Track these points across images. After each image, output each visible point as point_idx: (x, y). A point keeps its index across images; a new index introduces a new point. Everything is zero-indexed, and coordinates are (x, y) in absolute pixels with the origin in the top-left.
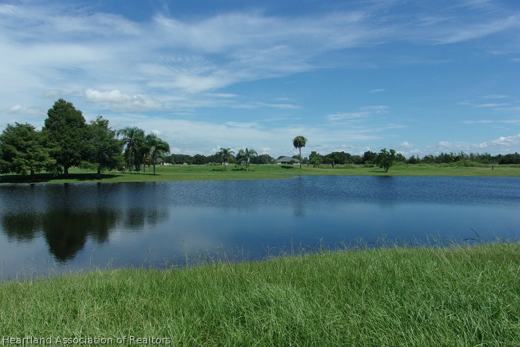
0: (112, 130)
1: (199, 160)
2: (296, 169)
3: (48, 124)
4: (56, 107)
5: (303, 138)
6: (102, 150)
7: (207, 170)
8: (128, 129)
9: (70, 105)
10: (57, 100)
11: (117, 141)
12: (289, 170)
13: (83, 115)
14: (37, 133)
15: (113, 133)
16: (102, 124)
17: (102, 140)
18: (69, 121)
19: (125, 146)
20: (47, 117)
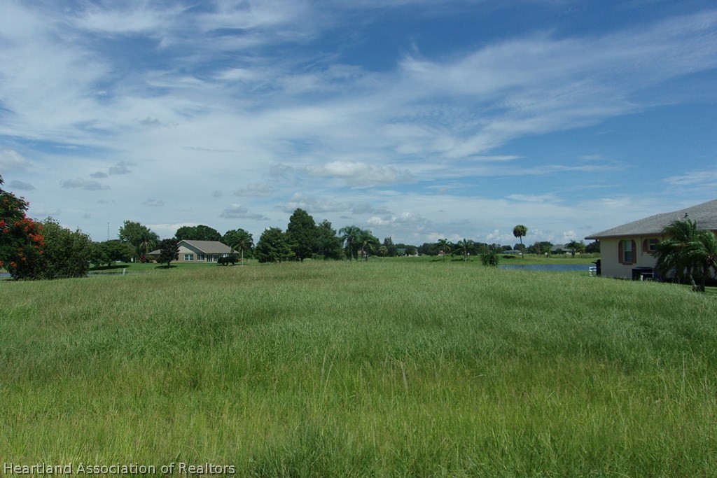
0: (334, 229)
2: (519, 258)
3: (290, 226)
4: (295, 215)
5: (523, 227)
6: (327, 246)
8: (348, 227)
9: (304, 212)
10: (296, 209)
11: (337, 238)
12: (509, 260)
13: (313, 219)
14: (283, 234)
15: (335, 232)
16: (327, 225)
17: (326, 237)
18: (304, 224)
19: (346, 242)
20: (290, 222)
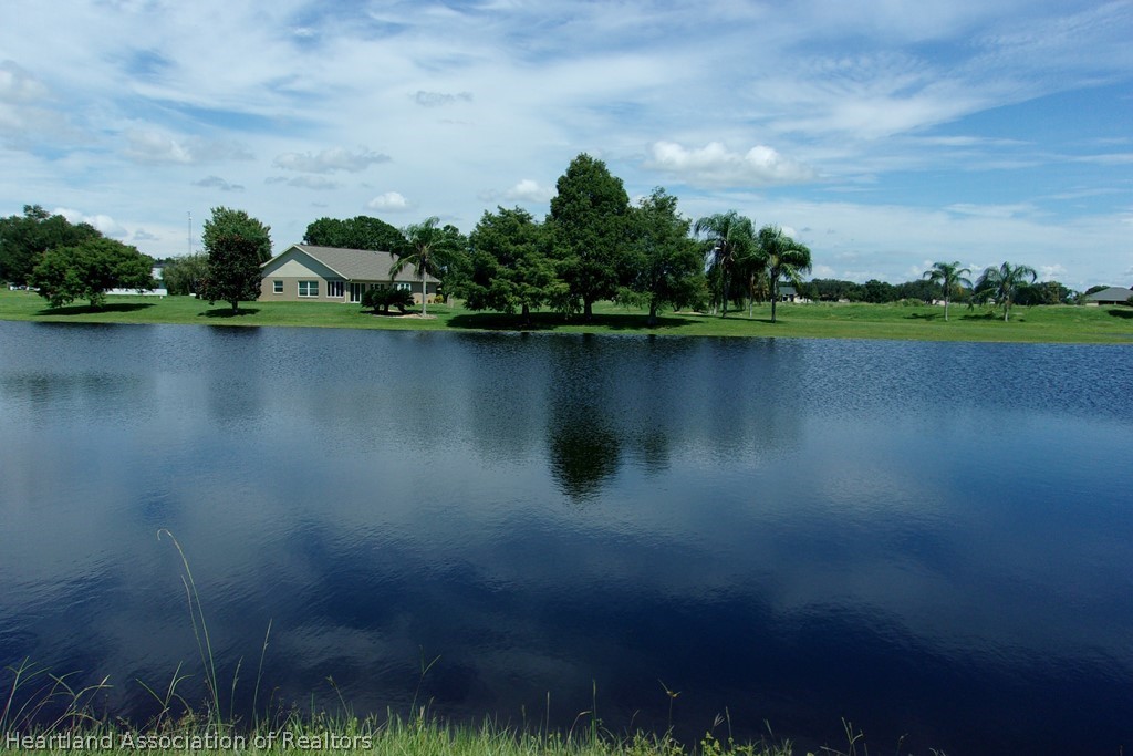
0: (684, 218)
1: (875, 293)
3: (558, 208)
4: (572, 173)
6: (661, 264)
7: (897, 315)
8: (717, 217)
9: (599, 167)
10: (575, 158)
11: (692, 243)
13: (624, 187)
14: (535, 228)
15: (686, 226)
16: (663, 206)
17: (661, 240)
18: (596, 201)
19: (711, 257)
20: (556, 194)
